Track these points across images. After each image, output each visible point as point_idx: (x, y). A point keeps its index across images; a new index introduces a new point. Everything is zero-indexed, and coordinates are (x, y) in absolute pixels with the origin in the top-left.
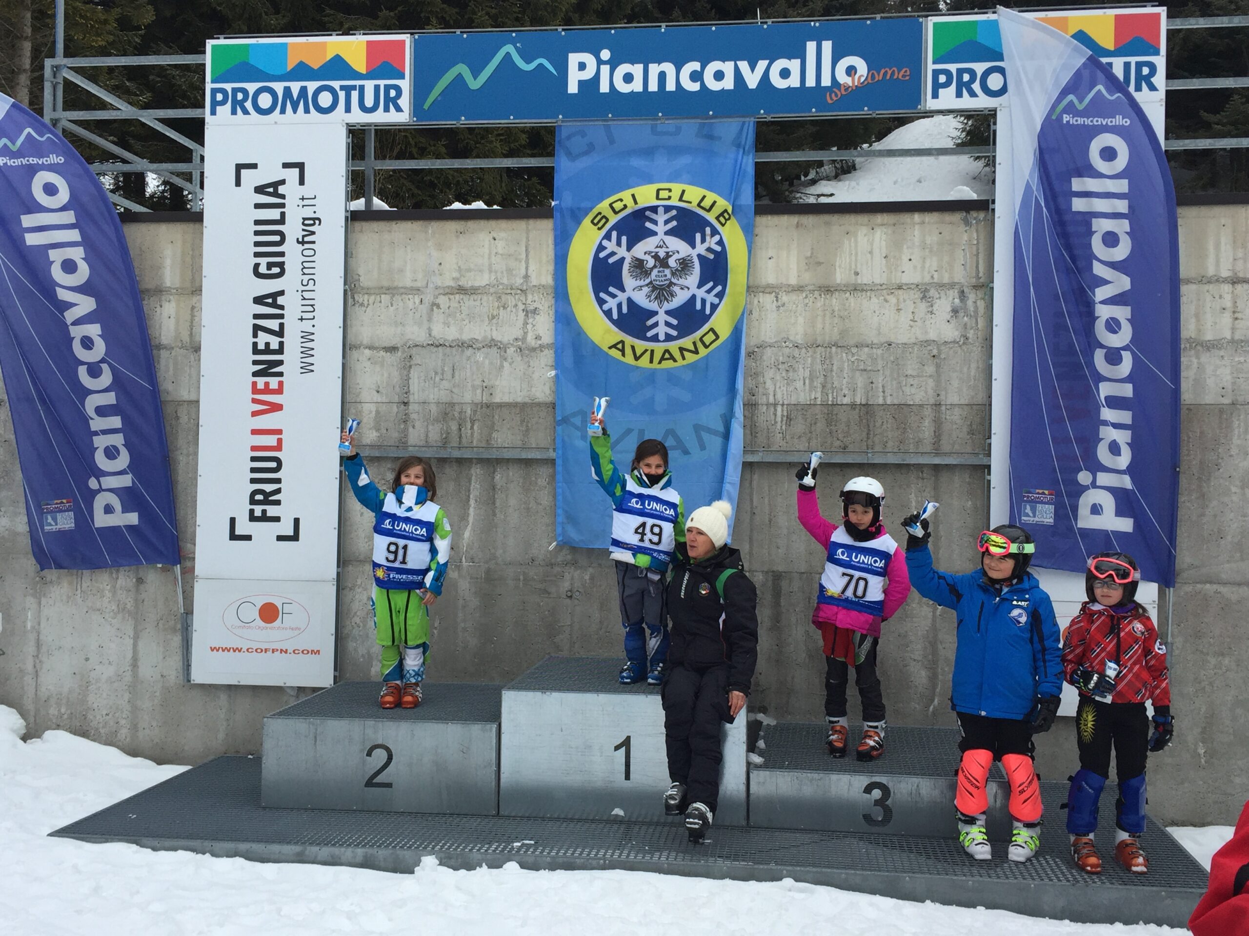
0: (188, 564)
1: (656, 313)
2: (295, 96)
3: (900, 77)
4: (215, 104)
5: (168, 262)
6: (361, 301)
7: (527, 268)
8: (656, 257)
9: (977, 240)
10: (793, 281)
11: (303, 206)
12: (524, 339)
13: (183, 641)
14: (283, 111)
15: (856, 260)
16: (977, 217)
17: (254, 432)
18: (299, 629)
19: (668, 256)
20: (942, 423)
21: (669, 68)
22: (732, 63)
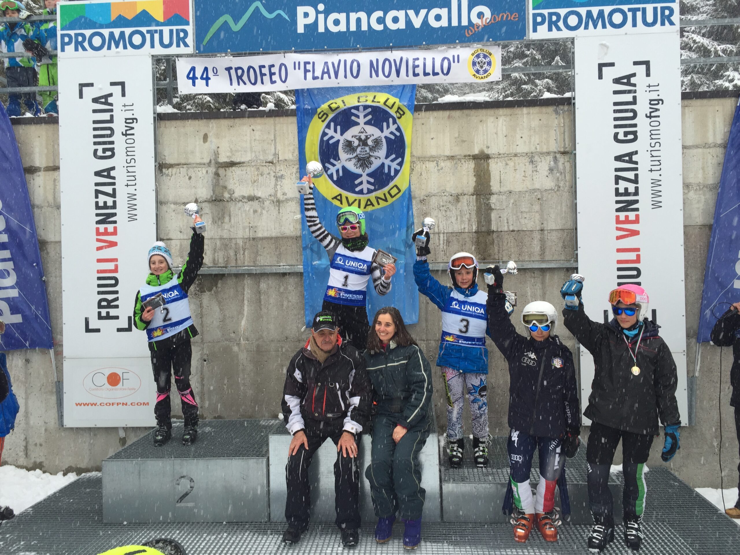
0: (59, 349)
1: (361, 176)
2: (117, 37)
3: (512, 19)
4: (63, 44)
5: (37, 150)
6: (167, 172)
7: (275, 148)
8: (360, 139)
9: (564, 123)
10: (448, 153)
11: (125, 111)
12: (275, 195)
13: (57, 400)
14: (109, 48)
15: (487, 138)
16: (563, 109)
17: (99, 261)
18: (135, 389)
19: (367, 138)
20: (545, 242)
21: (363, 15)
22: (404, 11)
